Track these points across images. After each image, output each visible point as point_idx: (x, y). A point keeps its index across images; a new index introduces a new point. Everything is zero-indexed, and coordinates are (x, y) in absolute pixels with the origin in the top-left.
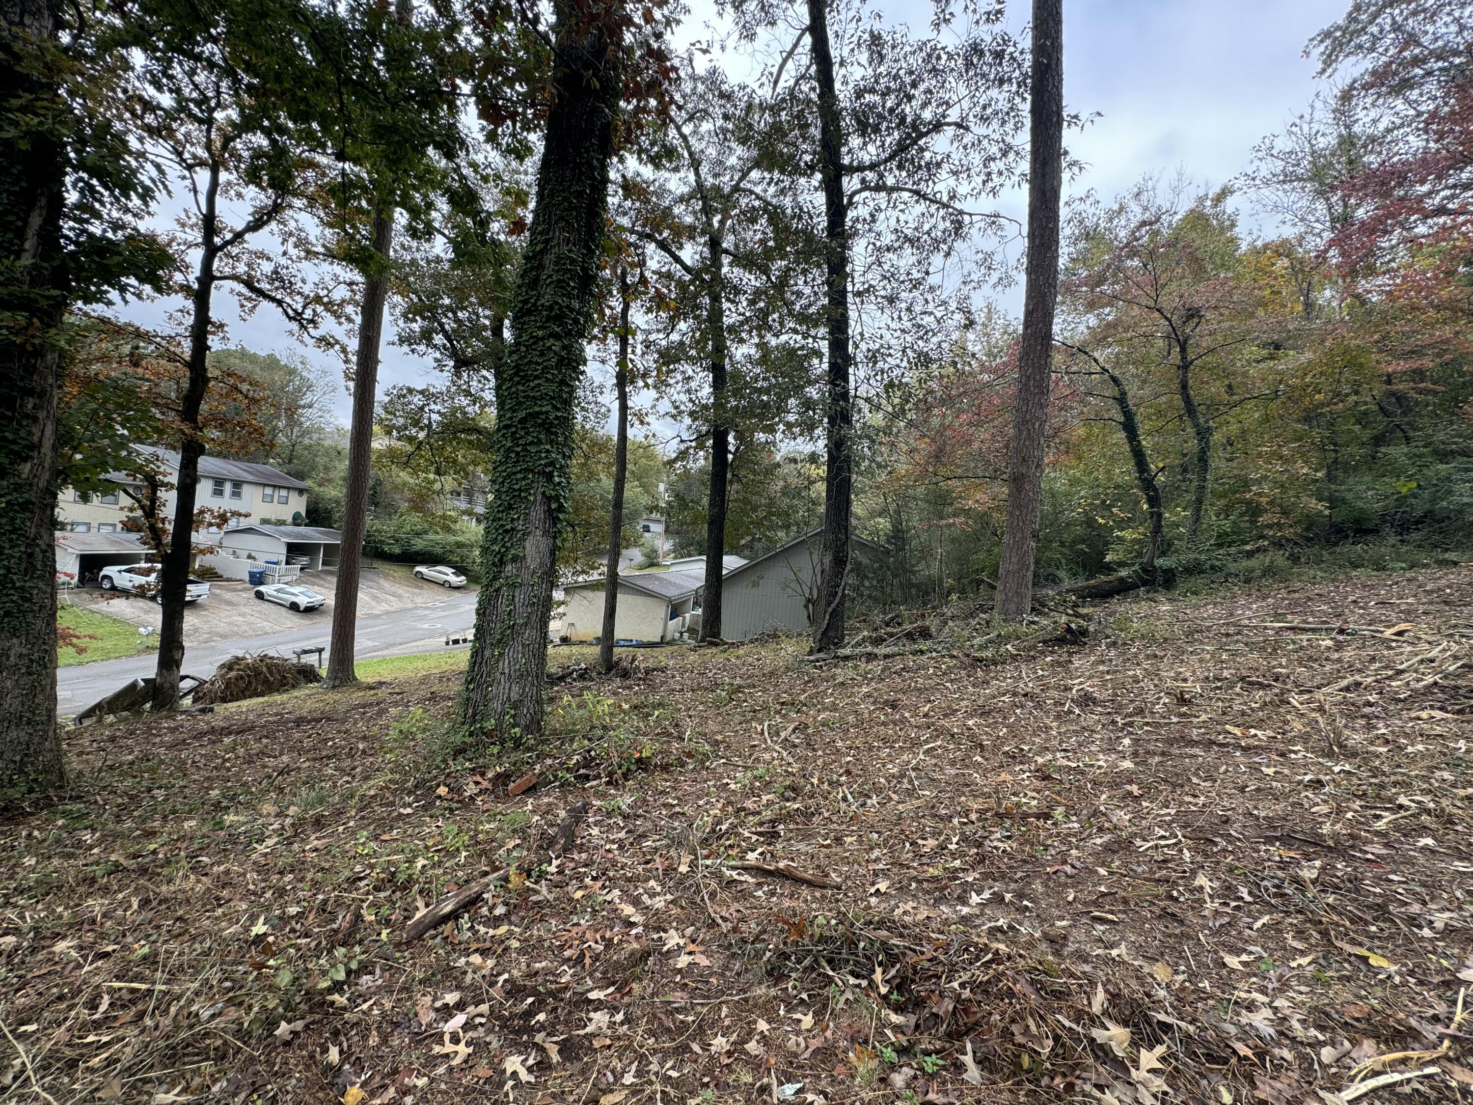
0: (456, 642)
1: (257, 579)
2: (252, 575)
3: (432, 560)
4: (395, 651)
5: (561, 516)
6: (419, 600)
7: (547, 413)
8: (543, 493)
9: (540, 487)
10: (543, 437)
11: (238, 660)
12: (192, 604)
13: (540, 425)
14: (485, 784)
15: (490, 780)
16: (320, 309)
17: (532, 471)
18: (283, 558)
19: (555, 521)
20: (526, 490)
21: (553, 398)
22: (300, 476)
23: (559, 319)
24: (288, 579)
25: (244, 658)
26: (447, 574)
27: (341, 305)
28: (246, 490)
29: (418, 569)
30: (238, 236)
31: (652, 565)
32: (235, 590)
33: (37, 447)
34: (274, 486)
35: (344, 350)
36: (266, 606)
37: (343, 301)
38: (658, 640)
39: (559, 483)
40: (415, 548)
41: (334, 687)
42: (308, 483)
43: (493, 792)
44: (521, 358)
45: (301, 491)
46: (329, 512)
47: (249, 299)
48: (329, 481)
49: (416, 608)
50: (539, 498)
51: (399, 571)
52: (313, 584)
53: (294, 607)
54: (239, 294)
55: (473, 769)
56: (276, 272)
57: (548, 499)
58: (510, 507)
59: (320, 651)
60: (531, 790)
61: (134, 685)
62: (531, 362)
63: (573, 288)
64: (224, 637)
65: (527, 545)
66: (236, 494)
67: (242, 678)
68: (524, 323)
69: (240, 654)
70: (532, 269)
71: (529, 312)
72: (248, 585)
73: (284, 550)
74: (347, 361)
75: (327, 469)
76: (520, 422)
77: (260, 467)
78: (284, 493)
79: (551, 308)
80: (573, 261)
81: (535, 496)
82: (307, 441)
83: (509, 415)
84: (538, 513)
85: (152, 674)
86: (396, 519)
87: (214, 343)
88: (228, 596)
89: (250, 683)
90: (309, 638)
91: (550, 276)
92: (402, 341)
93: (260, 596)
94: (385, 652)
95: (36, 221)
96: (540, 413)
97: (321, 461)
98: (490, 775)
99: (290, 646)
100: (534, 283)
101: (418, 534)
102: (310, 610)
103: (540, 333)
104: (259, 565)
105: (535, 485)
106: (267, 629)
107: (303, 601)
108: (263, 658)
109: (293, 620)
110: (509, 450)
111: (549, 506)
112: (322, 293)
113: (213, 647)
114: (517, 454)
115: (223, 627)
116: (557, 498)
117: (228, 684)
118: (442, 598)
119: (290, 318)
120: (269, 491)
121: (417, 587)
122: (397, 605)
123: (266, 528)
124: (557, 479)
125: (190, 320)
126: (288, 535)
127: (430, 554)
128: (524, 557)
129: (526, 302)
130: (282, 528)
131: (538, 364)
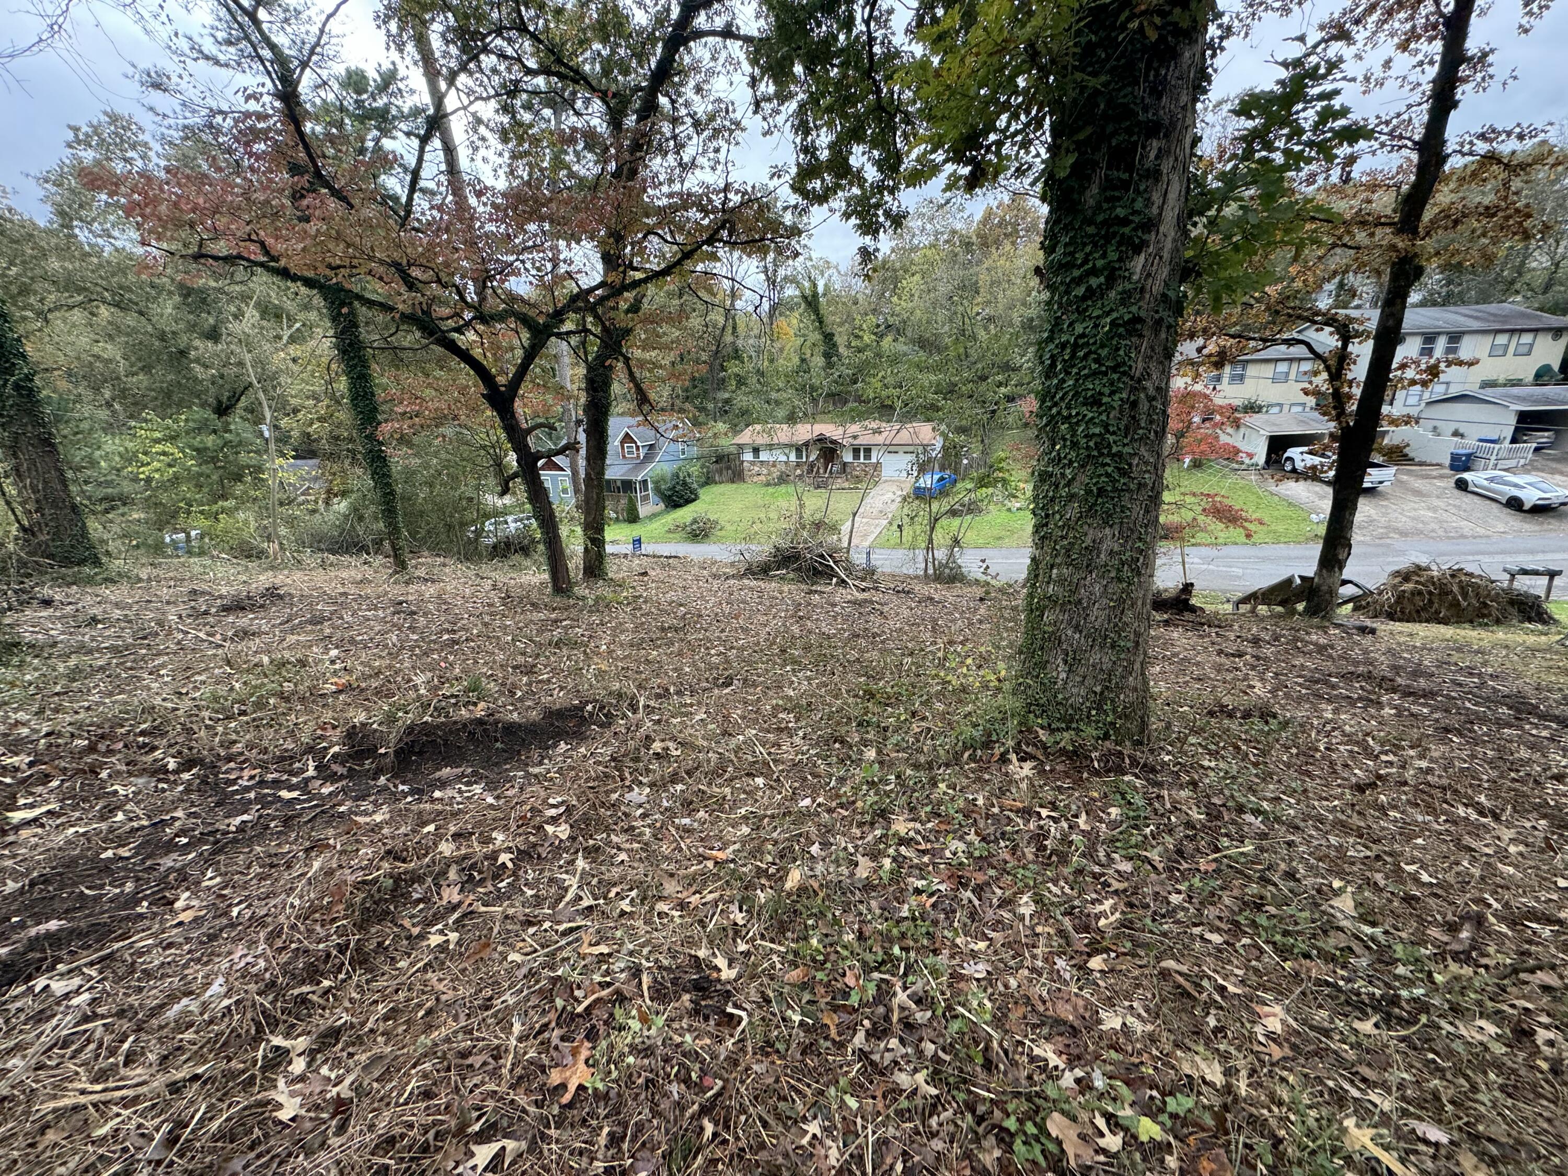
1: (1462, 463)
2: (1455, 458)
11: (1419, 569)
12: (1371, 491)
18: (1509, 432)
22: (1561, 310)
24: (1511, 463)
25: (1427, 569)
28: (1464, 343)
32: (1427, 477)
34: (1512, 331)
36: (1467, 499)
45: (1558, 333)
52: (1553, 472)
53: (1515, 504)
59: (1553, 574)
61: (1290, 581)
64: (1404, 534)
66: (1451, 350)
67: (1420, 593)
69: (1423, 561)
72: (1448, 472)
73: (1513, 420)
77: (1493, 308)
78: (1527, 338)
85: (1310, 570)
88: (1418, 484)
89: (1431, 602)
90: (1532, 552)
93: (1462, 485)
99: (1498, 558)
102: (1541, 510)
104: (1470, 444)
106: (1466, 531)
107: (1531, 497)
108: (1456, 572)
109: (1509, 523)
113: (1388, 546)
115: (1403, 522)
117: (1400, 597)
120: (1502, 339)
123: (1488, 394)
126: (1523, 400)
130: (1515, 390)
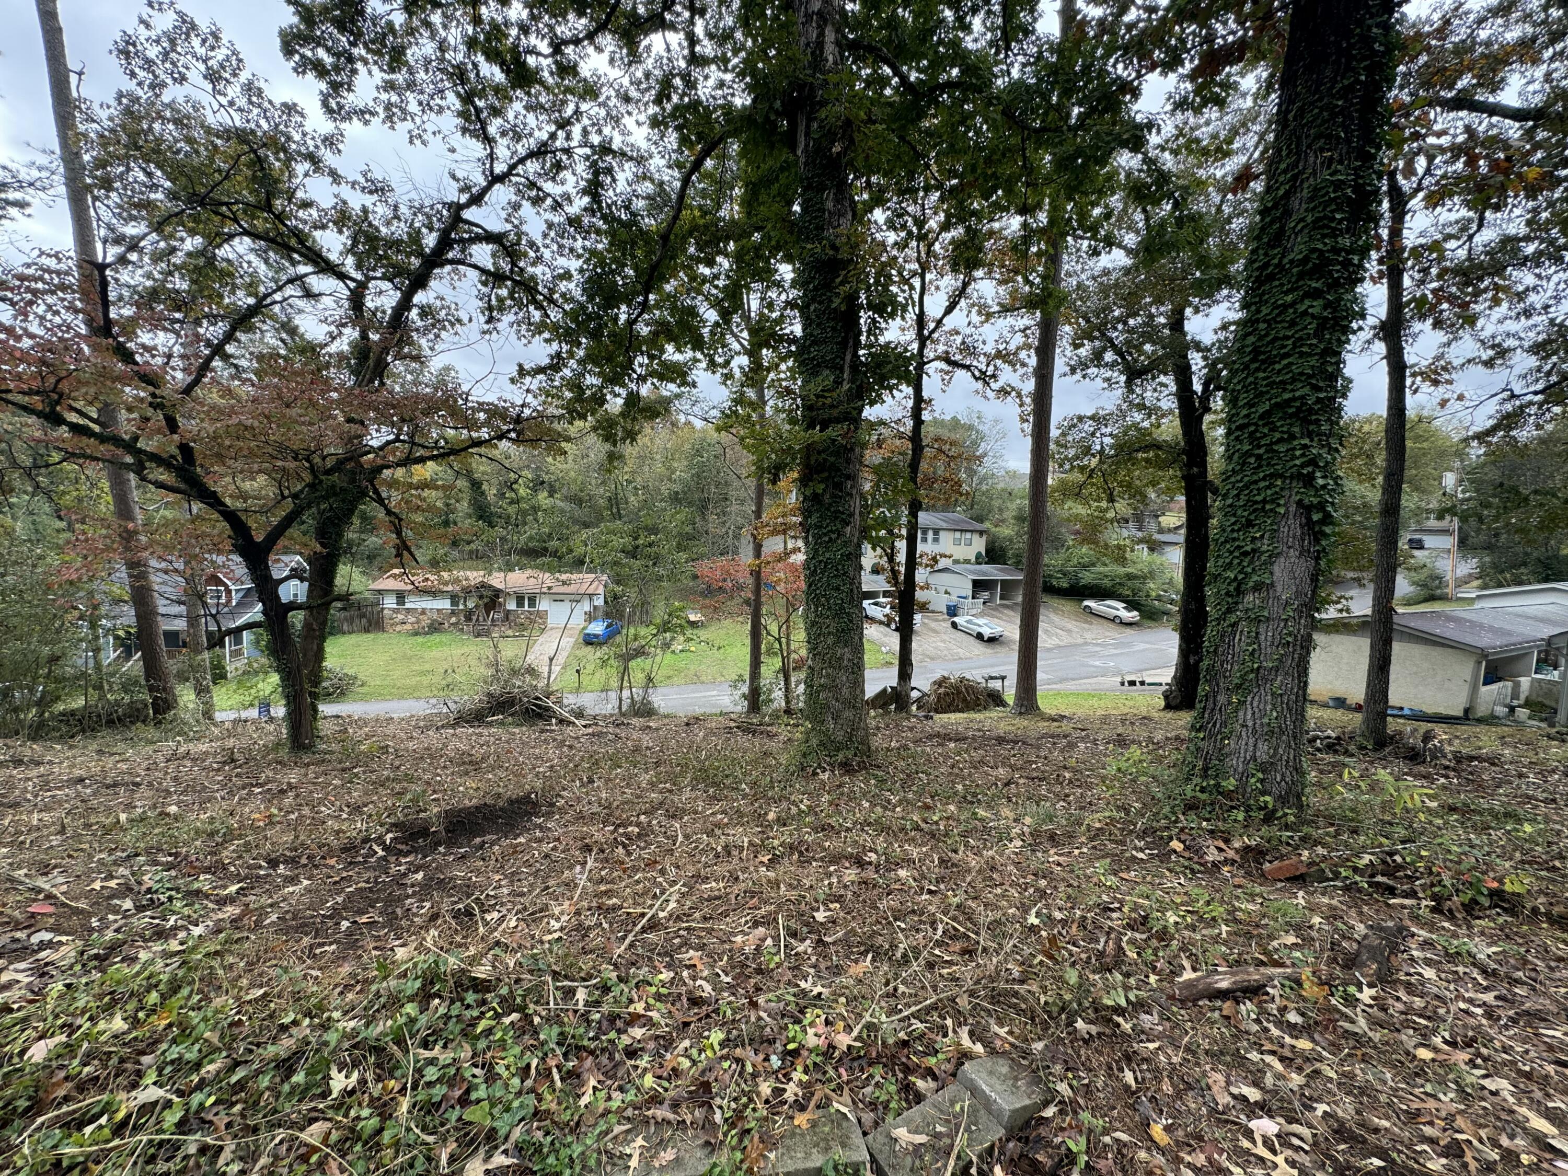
0: (1132, 683)
1: (952, 611)
2: (948, 607)
3: (1101, 593)
4: (1070, 686)
5: (1328, 530)
6: (1089, 636)
7: (1303, 397)
8: (1299, 503)
9: (1295, 494)
10: (1296, 429)
11: (945, 679)
12: (916, 630)
13: (1291, 416)
14: (1231, 854)
15: (1237, 851)
16: (999, 362)
17: (1281, 476)
18: (970, 593)
19: (1318, 536)
20: (1273, 501)
21: (1310, 376)
22: (980, 519)
23: (1319, 270)
24: (974, 611)
25: (948, 678)
26: (1118, 609)
27: (1016, 354)
28: (942, 534)
29: (1086, 603)
30: (939, 322)
31: (1431, 598)
32: (938, 620)
33: (852, 515)
34: (962, 531)
35: (1019, 395)
36: (958, 634)
37: (1018, 348)
38: (1460, 713)
39: (1324, 487)
40: (1083, 582)
41: (1021, 714)
42: (987, 525)
43: (1241, 866)
44: (1261, 338)
45: (981, 533)
46: (1003, 550)
47: (947, 373)
48: (1003, 521)
49: (1086, 644)
50: (1293, 508)
51: (1068, 606)
52: (993, 616)
53: (980, 636)
54: (942, 371)
55: (1212, 832)
56: (963, 343)
57: (1305, 509)
58: (1250, 524)
59: (1003, 678)
60: (1299, 879)
61: (885, 690)
62: (1276, 339)
63: (1340, 221)
64: (932, 659)
65: (1276, 568)
66: (936, 540)
67: (949, 694)
68: (1263, 294)
69: (945, 674)
70: (1272, 222)
71: (1271, 277)
72: (946, 617)
73: (970, 586)
74: (1021, 405)
75: (1001, 510)
76: (1261, 417)
77: (950, 515)
78: (968, 535)
79: (1306, 260)
80: (1338, 185)
81: (1288, 506)
82: (984, 488)
83: (1244, 412)
84: (1291, 528)
85: (894, 683)
86: (1063, 553)
87: (926, 416)
88: (933, 625)
89: (954, 699)
90: (992, 666)
91: (1302, 220)
92: (1073, 370)
93: (954, 625)
94: (1058, 686)
95: (848, 357)
96: (1294, 399)
97: (996, 503)
98: (1237, 844)
99: (979, 671)
100: (1278, 239)
101: (1085, 567)
102: (992, 640)
103: (1289, 298)
104: (953, 600)
105: (1286, 493)
106: (962, 655)
107: (987, 632)
108: (962, 679)
109: (979, 648)
110: (1248, 454)
111: (1309, 519)
112: (1001, 347)
113: (929, 666)
114: (1259, 457)
116: (1321, 507)
117: (940, 697)
118: (1113, 634)
119: (977, 379)
120: (958, 535)
121: (1086, 622)
122: (1066, 640)
123: (957, 568)
124: (1321, 482)
125: (910, 403)
126: (973, 572)
127: (1097, 587)
128: (1272, 585)
129: (1266, 265)
130: (969, 567)
131: (1287, 338)
